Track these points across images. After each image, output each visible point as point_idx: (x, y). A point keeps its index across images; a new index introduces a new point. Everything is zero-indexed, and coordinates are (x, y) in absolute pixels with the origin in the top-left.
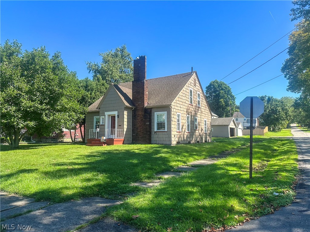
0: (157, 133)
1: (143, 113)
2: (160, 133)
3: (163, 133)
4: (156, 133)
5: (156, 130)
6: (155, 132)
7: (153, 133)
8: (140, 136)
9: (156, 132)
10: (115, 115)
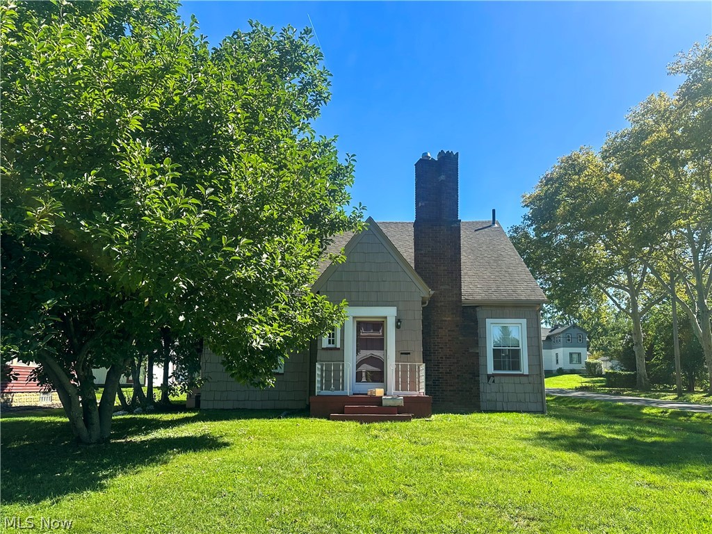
0: (497, 379)
1: (458, 319)
2: (507, 378)
3: (517, 379)
4: (492, 379)
5: (491, 370)
6: (489, 377)
7: (483, 379)
8: (452, 388)
9: (493, 375)
10: (386, 318)
